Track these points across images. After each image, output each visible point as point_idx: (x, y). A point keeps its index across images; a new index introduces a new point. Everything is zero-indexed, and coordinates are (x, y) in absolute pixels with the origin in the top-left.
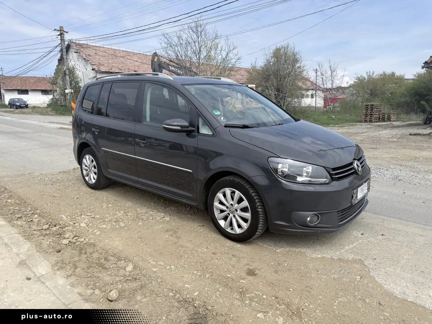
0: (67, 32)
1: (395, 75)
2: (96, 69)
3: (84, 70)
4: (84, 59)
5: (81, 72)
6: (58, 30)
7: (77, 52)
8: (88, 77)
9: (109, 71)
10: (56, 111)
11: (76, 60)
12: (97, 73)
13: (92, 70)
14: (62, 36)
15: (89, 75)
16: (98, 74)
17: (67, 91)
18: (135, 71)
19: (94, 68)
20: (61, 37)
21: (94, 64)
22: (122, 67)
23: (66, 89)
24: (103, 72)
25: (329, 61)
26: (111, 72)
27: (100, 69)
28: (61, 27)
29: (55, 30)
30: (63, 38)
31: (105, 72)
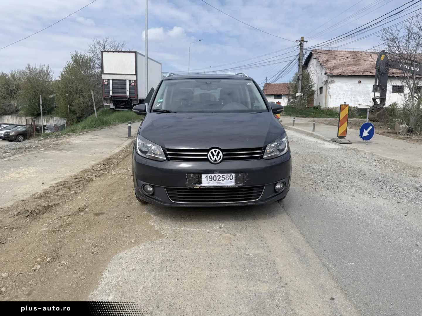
0: (307, 42)
2: (328, 73)
3: (319, 75)
4: (321, 64)
5: (317, 77)
6: (299, 41)
7: (316, 59)
8: (321, 81)
9: (341, 74)
10: (286, 112)
11: (315, 66)
12: (329, 76)
13: (325, 74)
14: (302, 45)
15: (323, 79)
16: (330, 78)
17: (297, 95)
18: (371, 72)
19: (326, 72)
20: (300, 47)
21: (328, 68)
22: (358, 69)
23: (297, 93)
24: (334, 75)
26: (343, 75)
27: (332, 73)
28: (302, 38)
29: (297, 41)
30: (302, 48)
31: (336, 75)
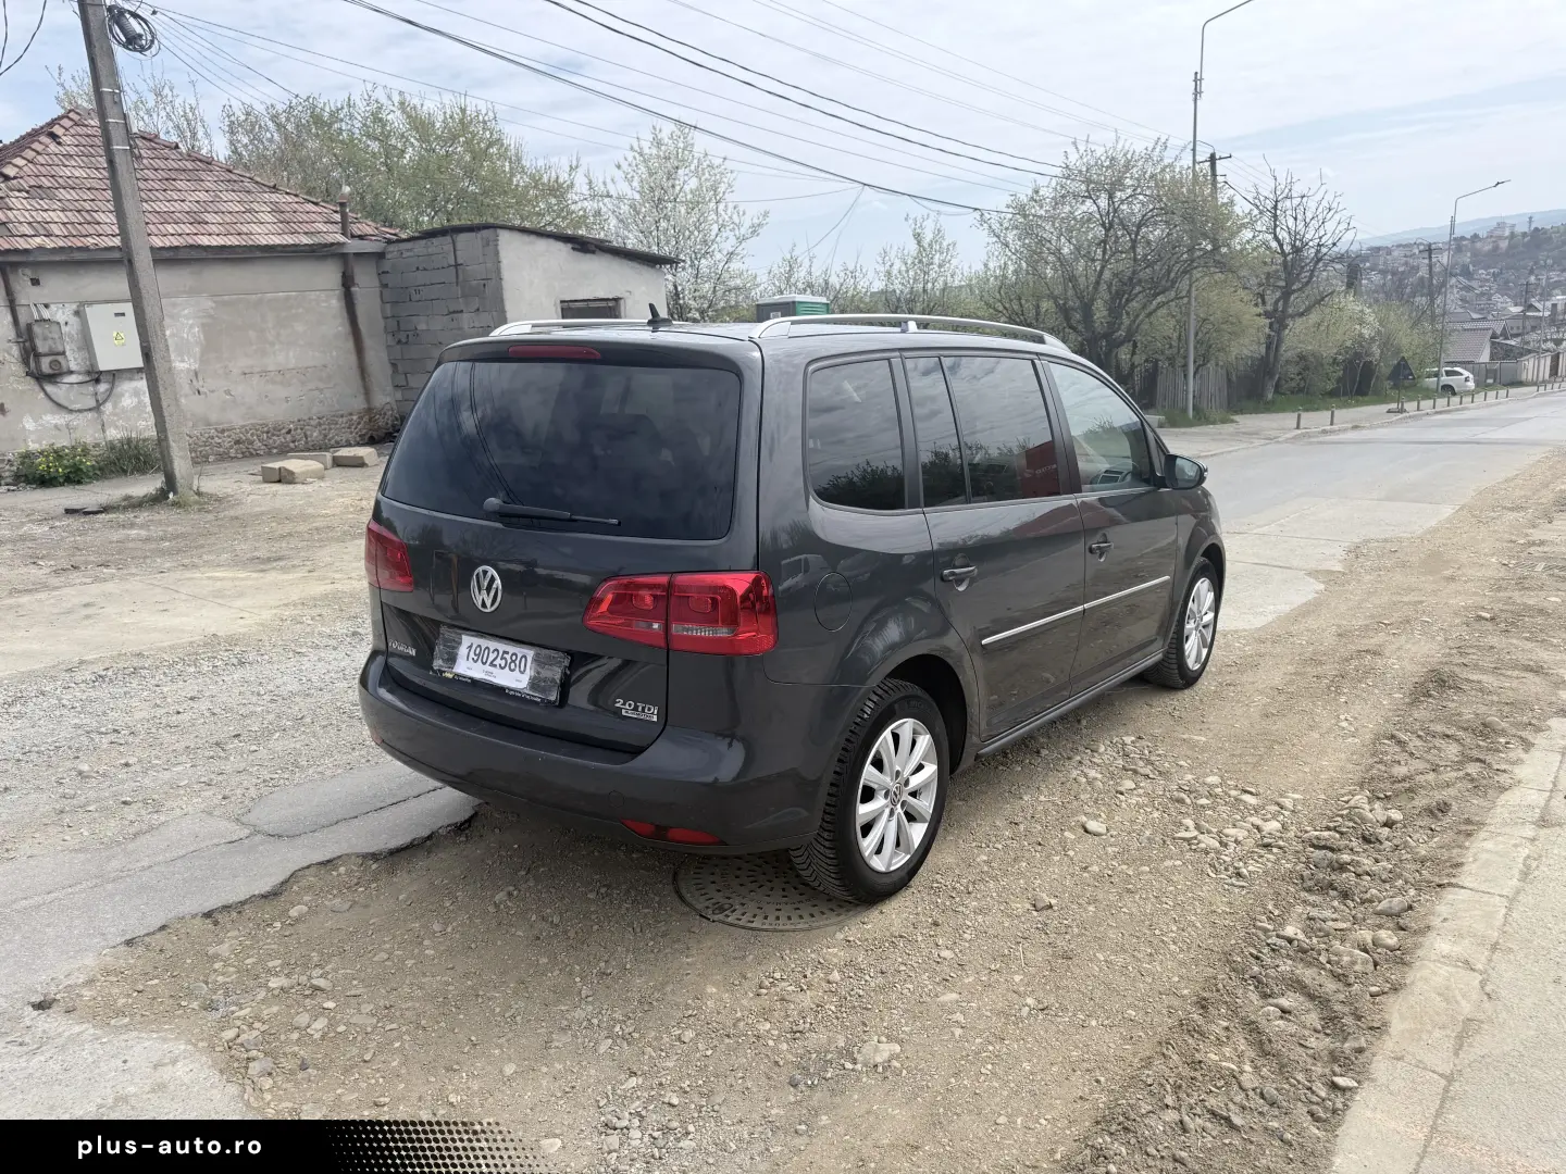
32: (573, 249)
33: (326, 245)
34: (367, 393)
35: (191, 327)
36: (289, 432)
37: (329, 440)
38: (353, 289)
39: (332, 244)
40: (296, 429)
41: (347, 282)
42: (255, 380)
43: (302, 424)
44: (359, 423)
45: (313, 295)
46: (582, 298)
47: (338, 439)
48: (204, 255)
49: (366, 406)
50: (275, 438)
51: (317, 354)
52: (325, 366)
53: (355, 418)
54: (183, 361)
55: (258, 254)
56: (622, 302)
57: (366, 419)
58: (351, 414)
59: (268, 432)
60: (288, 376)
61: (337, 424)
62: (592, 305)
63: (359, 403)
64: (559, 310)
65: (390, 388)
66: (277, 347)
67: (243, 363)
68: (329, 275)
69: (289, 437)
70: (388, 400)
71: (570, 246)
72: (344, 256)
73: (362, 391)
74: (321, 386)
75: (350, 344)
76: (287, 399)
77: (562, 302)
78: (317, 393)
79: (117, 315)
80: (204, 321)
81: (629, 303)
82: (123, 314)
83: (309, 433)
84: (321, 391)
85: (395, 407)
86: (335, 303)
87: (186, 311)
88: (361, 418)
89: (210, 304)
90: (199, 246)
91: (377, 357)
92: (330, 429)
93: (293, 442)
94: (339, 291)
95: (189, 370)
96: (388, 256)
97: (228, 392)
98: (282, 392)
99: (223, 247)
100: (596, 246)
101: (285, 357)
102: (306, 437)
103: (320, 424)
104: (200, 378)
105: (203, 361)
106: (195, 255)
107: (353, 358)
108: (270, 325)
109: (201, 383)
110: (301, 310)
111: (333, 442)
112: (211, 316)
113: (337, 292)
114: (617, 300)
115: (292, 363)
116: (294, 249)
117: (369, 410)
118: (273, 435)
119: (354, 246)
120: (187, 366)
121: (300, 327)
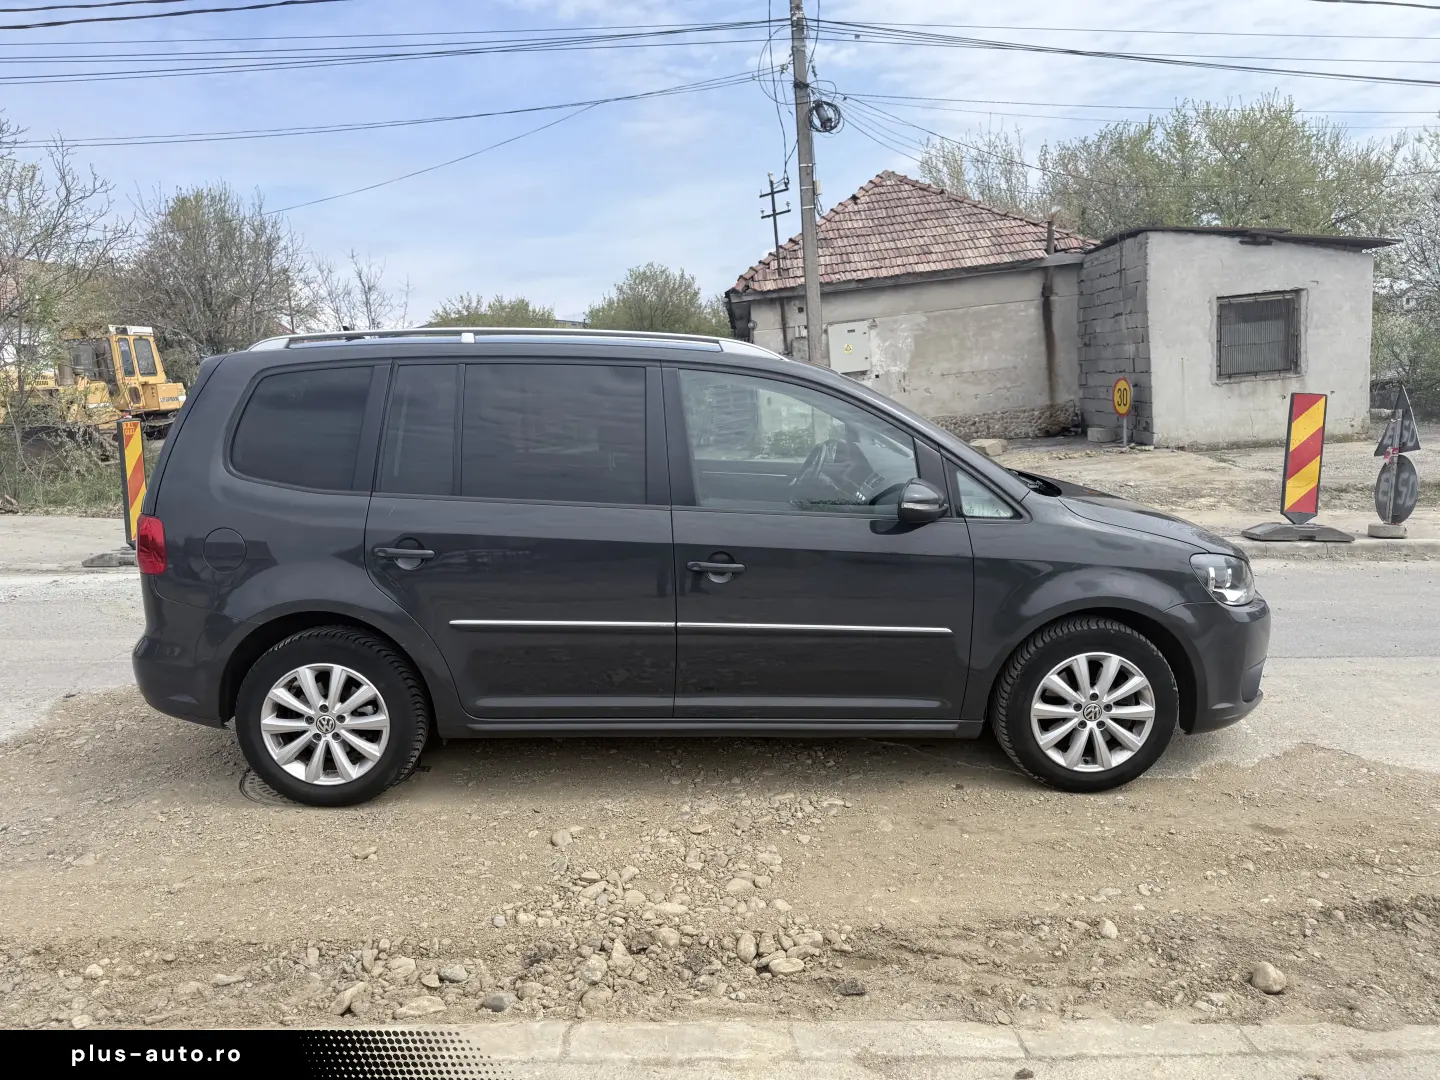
1: (530, 308)
25: (353, 257)
32: (1241, 242)
33: (1024, 262)
34: (1052, 390)
35: (906, 338)
36: (974, 423)
37: (1010, 432)
38: (1053, 298)
39: (1031, 260)
40: (980, 422)
41: (1047, 293)
42: (951, 381)
43: (987, 418)
44: (1040, 418)
45: (1012, 306)
46: (1247, 292)
47: (1018, 431)
48: (919, 280)
49: (1048, 403)
50: (961, 429)
51: (1009, 358)
52: (1015, 367)
53: (1036, 413)
54: (896, 365)
55: (964, 275)
56: (1304, 293)
57: (1048, 414)
58: (1033, 410)
59: (955, 424)
60: (980, 376)
61: (1018, 418)
62: (1261, 299)
63: (1043, 400)
64: (1215, 308)
65: (1075, 387)
66: (974, 352)
67: (944, 366)
68: (1028, 289)
69: (973, 428)
70: (1072, 397)
71: (1238, 239)
72: (1046, 269)
73: (1047, 389)
74: (1009, 385)
75: (1043, 348)
76: (976, 396)
77: (1218, 298)
78: (1004, 391)
79: (849, 331)
80: (916, 332)
81: (1314, 294)
82: (853, 331)
83: (991, 426)
84: (1008, 389)
85: (1078, 404)
86: (1033, 312)
87: (904, 326)
88: (1042, 413)
89: (924, 319)
90: (915, 273)
91: (1066, 357)
92: (1012, 423)
93: (977, 432)
94: (1038, 301)
95: (899, 372)
96: (1085, 266)
97: (927, 390)
98: (972, 390)
99: (934, 273)
100: (1268, 237)
101: (983, 361)
102: (988, 428)
103: (1002, 418)
104: (907, 379)
105: (912, 364)
106: (911, 280)
107: (1043, 360)
108: (970, 334)
109: (907, 382)
110: (1000, 320)
111: (1012, 434)
112: (923, 329)
113: (1036, 302)
114: (1297, 292)
115: (985, 366)
116: (993, 268)
117: (1052, 406)
118: (960, 426)
119: (1053, 259)
120: (897, 369)
121: (997, 335)
